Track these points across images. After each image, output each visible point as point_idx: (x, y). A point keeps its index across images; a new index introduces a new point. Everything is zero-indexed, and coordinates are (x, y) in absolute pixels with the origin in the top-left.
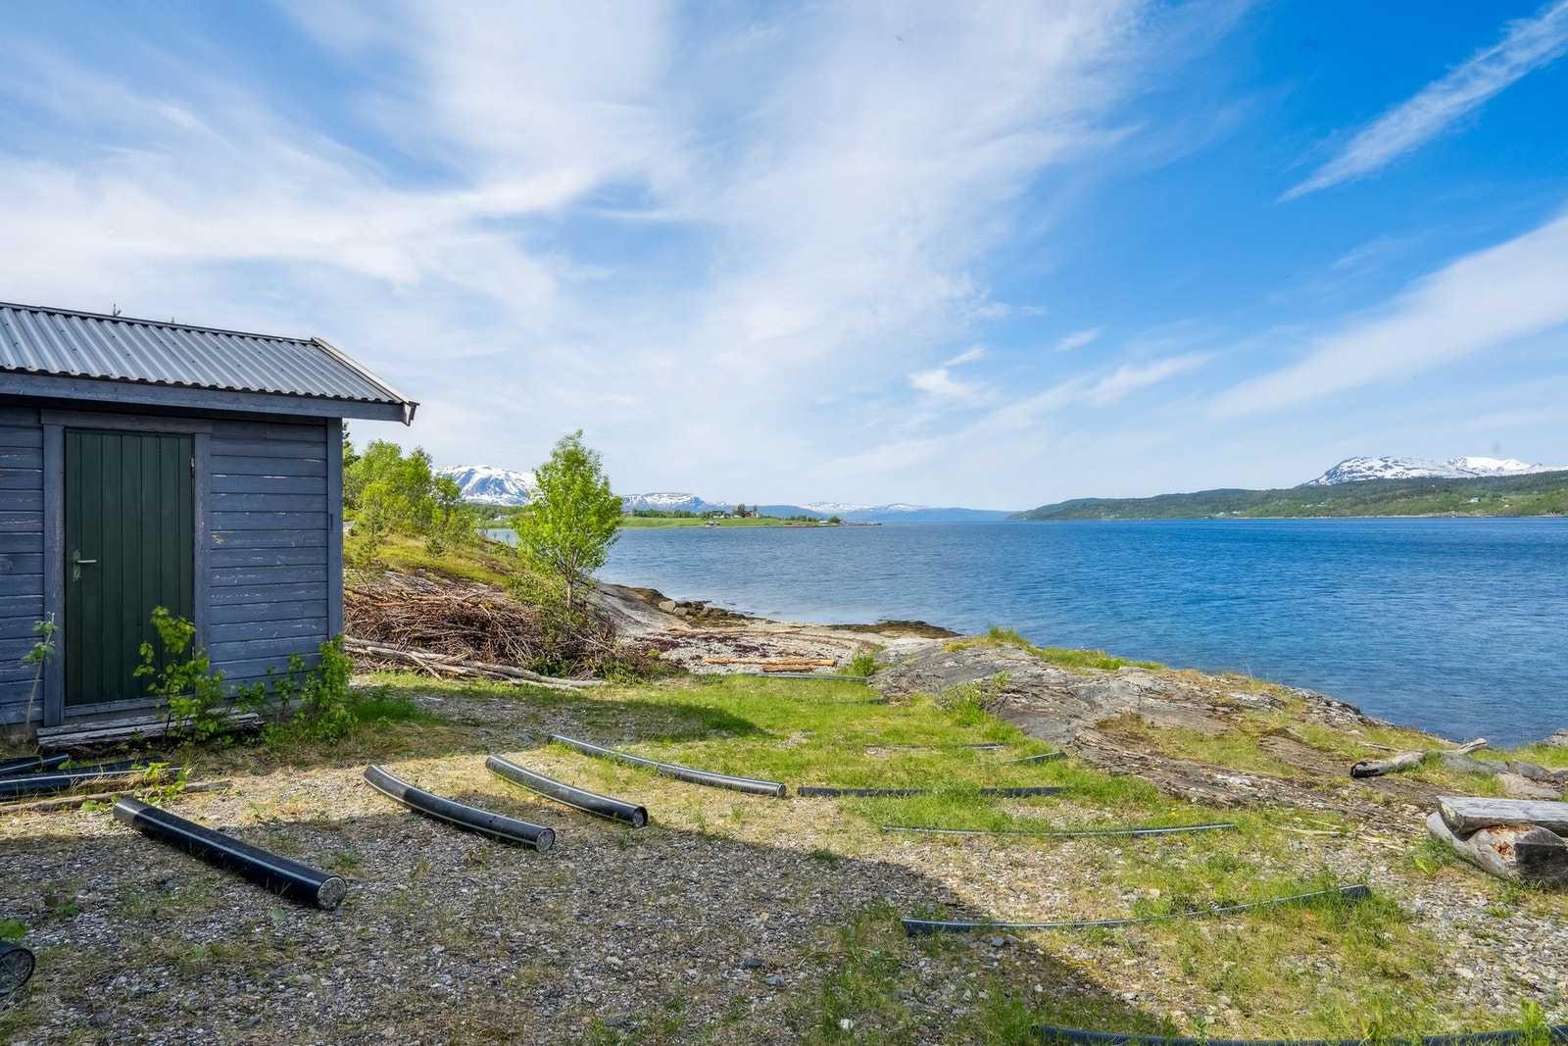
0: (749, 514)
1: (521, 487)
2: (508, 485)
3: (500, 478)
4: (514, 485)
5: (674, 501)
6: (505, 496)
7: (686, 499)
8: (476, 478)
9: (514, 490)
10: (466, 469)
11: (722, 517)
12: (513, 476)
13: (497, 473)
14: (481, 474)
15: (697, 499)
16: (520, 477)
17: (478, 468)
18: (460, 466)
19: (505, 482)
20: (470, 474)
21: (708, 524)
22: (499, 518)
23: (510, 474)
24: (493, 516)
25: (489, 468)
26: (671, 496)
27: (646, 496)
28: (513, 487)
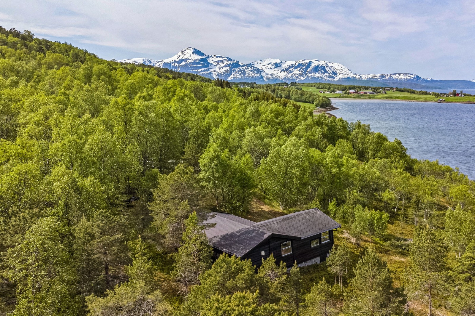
0: (458, 95)
1: (333, 70)
2: (327, 69)
3: (323, 65)
4: (330, 69)
5: (406, 77)
6: (326, 74)
7: (412, 76)
8: (313, 65)
9: (330, 71)
10: (308, 61)
11: (445, 96)
12: (329, 65)
13: (322, 63)
14: (315, 63)
15: (417, 76)
16: (333, 65)
17: (313, 61)
18: (305, 60)
19: (326, 68)
20: (310, 63)
21: (439, 100)
22: (337, 93)
23: (328, 64)
24: (334, 91)
25: (318, 61)
26: (405, 75)
27: (393, 74)
28: (329, 70)
